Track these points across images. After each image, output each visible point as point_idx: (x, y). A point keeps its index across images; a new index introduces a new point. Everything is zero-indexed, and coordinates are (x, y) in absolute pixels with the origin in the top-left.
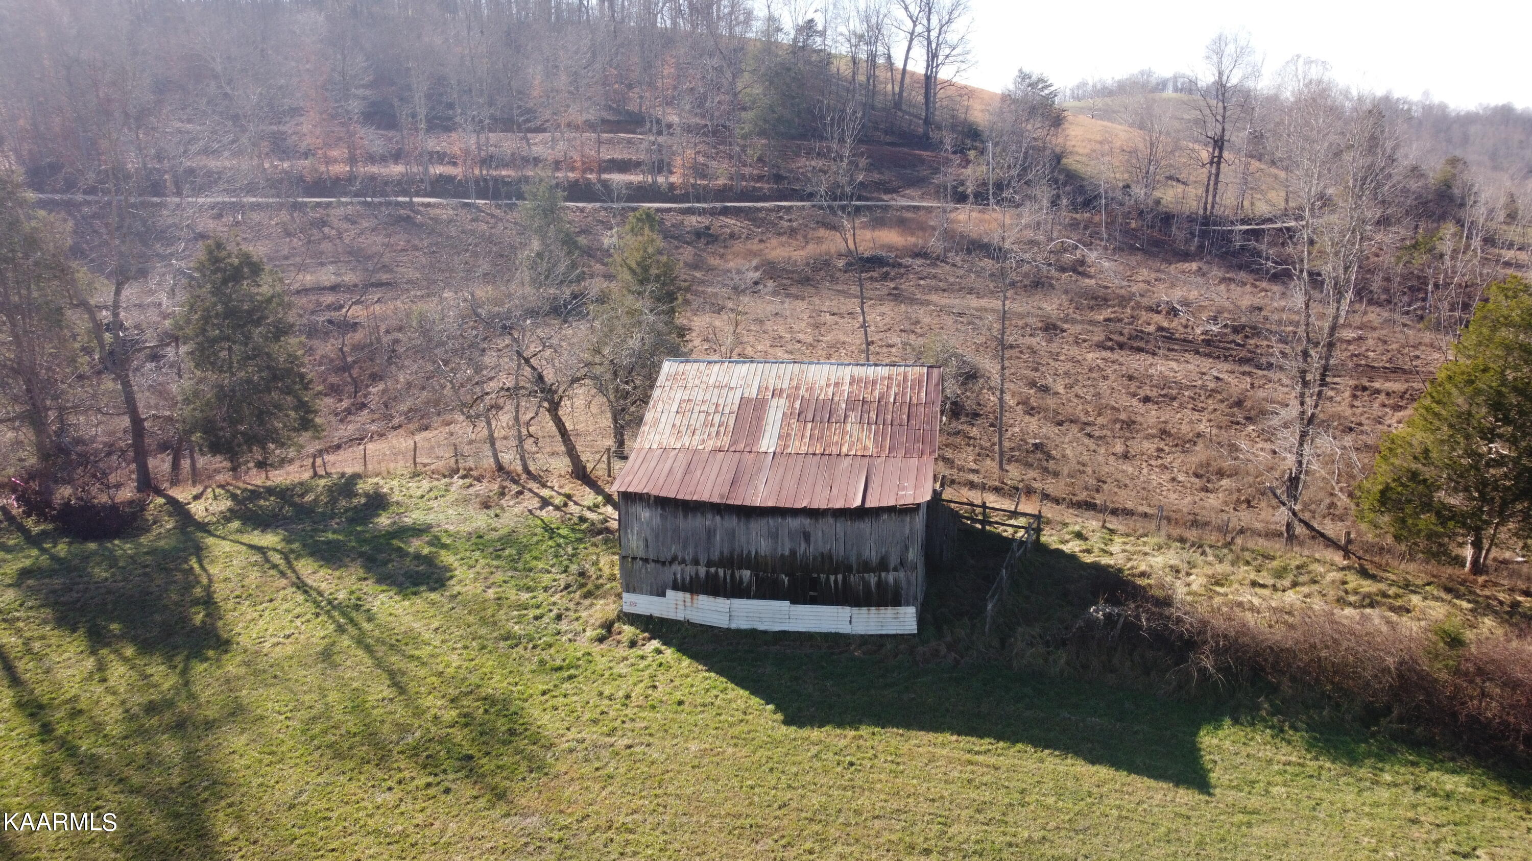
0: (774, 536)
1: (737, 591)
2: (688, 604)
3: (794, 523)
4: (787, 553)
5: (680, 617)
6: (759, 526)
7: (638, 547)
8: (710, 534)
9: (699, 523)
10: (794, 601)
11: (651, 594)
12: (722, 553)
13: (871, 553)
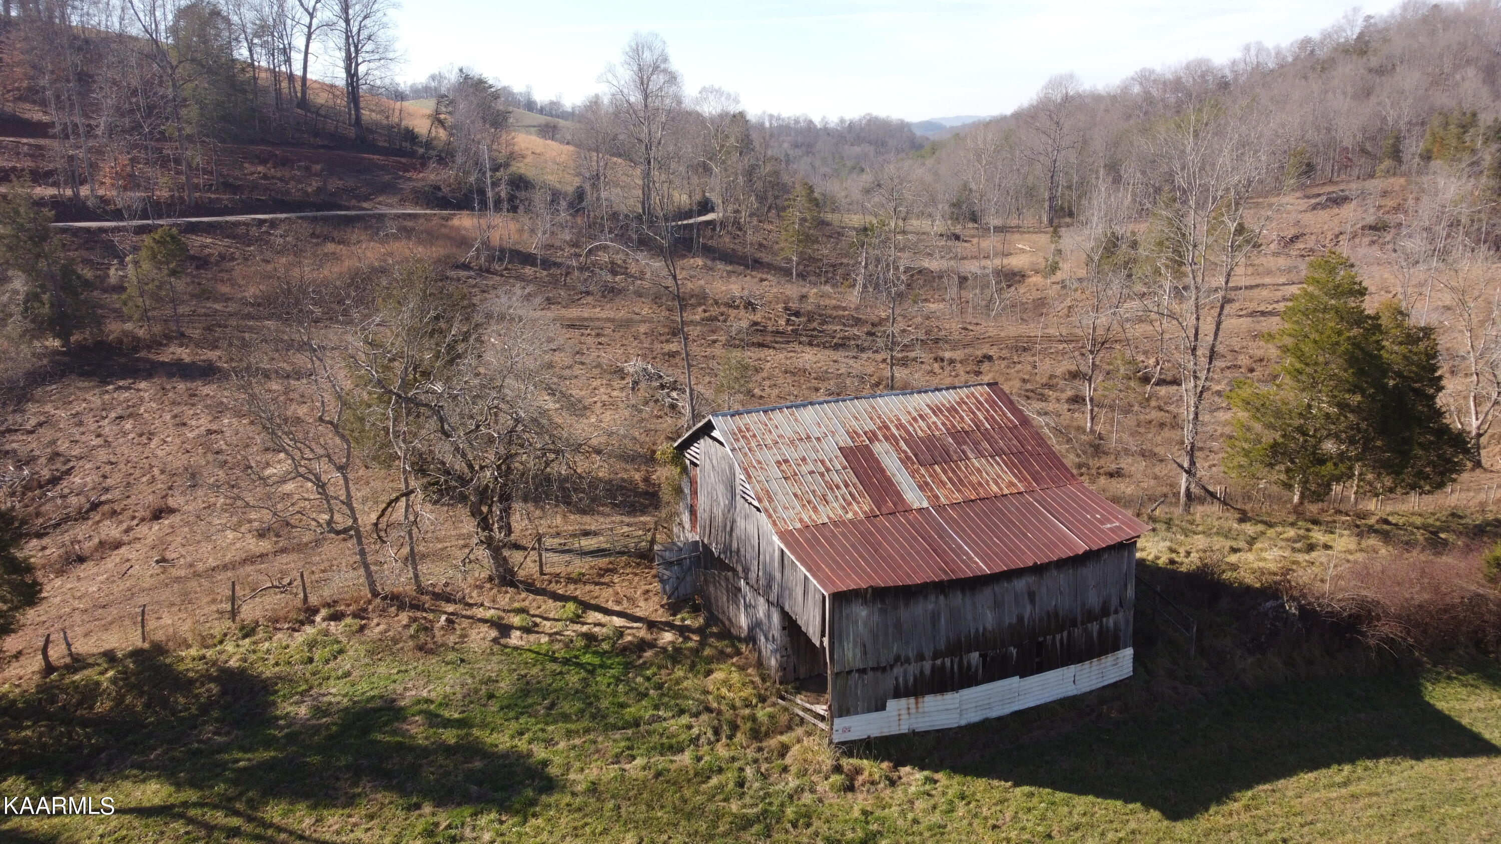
0: (997, 605)
1: (967, 680)
2: (913, 711)
3: (1020, 584)
4: (1014, 621)
5: (904, 729)
6: (985, 596)
7: (854, 657)
8: (935, 617)
9: (921, 609)
10: (1023, 675)
11: (869, 711)
12: (948, 638)
13: (1093, 600)
